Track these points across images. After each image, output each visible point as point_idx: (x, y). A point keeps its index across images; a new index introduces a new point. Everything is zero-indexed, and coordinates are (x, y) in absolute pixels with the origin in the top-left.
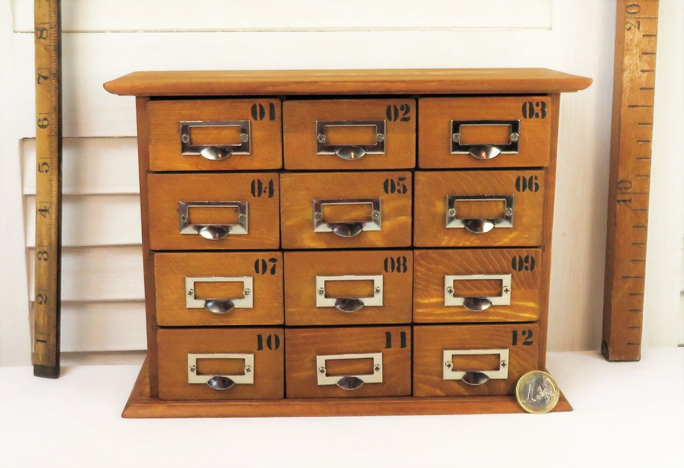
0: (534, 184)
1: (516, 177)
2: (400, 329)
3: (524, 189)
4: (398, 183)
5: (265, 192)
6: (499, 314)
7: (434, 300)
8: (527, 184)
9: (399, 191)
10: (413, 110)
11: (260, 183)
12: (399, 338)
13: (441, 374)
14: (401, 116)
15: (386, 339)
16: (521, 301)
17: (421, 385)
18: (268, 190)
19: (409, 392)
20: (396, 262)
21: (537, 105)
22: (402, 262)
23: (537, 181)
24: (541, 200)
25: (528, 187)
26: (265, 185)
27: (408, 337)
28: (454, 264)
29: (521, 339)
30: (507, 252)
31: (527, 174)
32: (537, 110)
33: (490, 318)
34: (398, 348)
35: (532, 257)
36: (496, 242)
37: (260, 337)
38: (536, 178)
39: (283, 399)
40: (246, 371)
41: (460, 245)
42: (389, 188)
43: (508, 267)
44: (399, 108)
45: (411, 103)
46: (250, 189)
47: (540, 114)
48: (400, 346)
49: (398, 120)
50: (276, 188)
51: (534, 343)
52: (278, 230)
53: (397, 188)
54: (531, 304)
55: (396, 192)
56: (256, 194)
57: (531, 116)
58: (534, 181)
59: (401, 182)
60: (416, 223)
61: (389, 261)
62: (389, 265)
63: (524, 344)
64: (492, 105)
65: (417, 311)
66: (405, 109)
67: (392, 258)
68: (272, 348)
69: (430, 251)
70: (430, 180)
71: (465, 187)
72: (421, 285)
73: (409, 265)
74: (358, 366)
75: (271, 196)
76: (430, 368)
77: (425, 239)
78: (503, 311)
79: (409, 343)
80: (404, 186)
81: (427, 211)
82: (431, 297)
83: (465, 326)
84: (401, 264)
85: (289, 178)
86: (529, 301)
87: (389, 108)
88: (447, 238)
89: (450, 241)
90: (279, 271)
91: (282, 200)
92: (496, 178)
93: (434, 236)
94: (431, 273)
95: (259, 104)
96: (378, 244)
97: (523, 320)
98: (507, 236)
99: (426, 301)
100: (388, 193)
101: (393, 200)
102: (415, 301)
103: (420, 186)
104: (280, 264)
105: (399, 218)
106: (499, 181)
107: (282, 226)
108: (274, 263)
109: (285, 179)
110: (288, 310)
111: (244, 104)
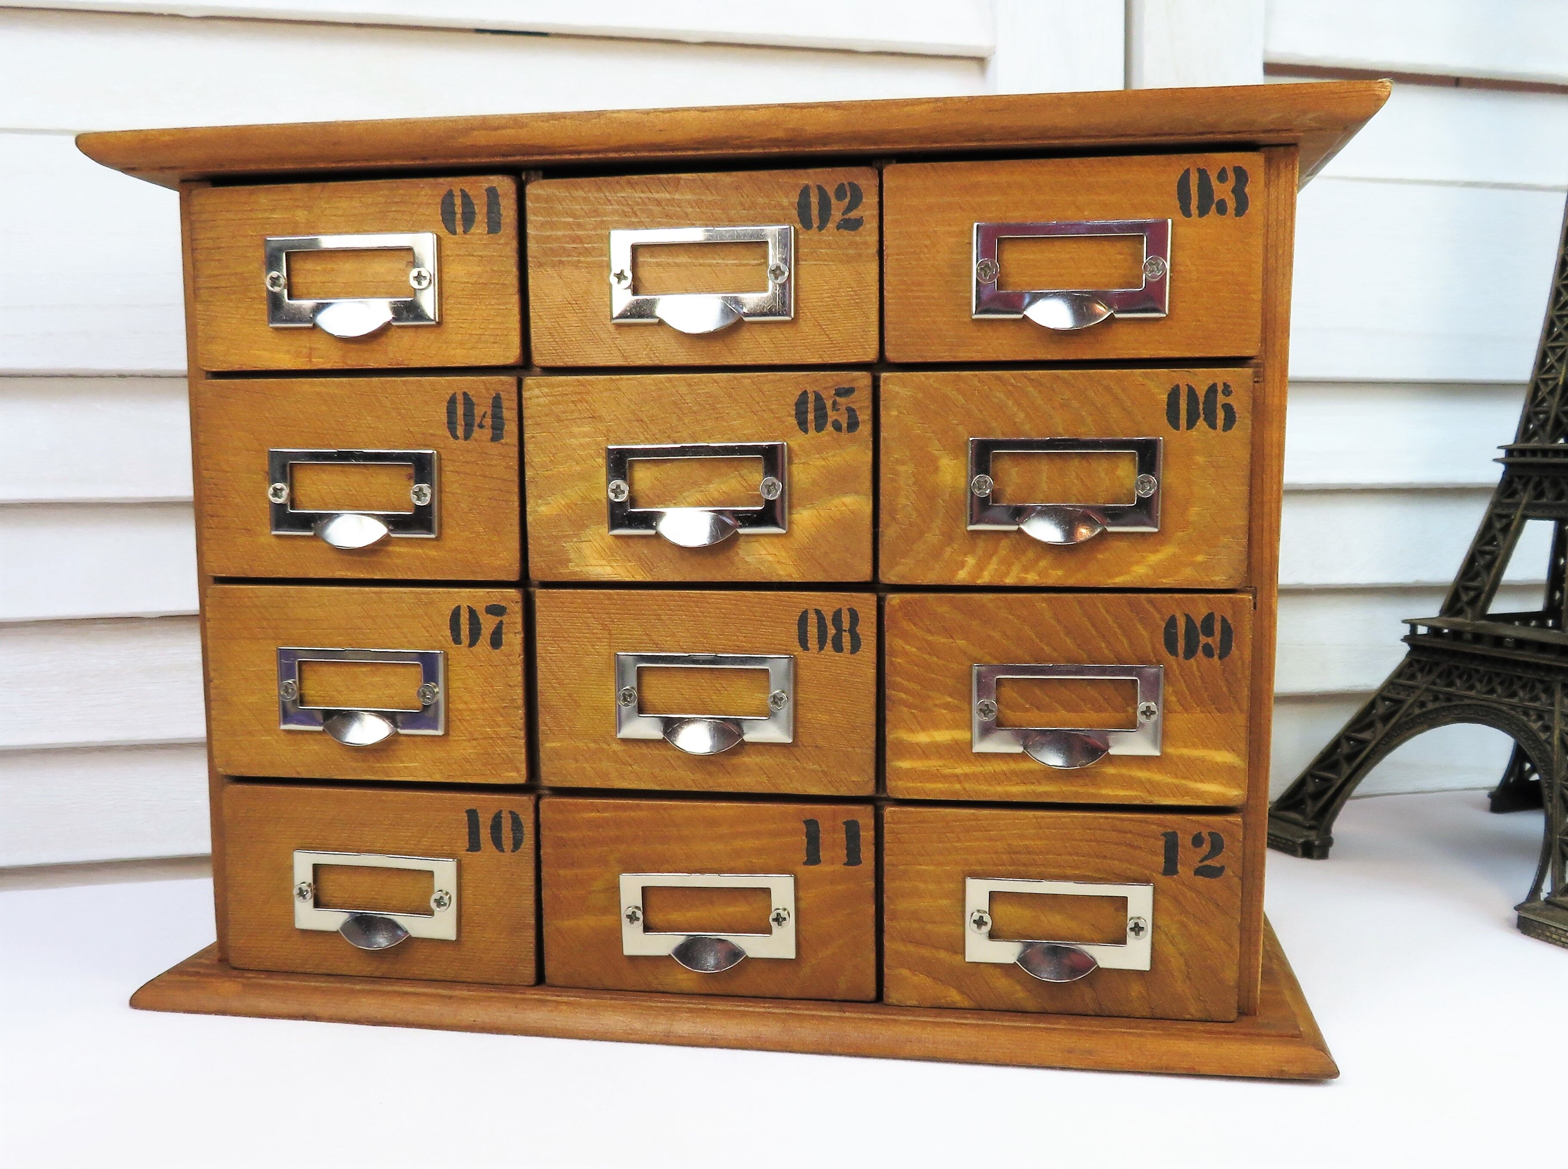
0: (1219, 406)
1: (1169, 387)
2: (844, 813)
3: (1191, 424)
4: (835, 403)
5: (481, 426)
6: (1129, 783)
7: (942, 736)
8: (1201, 406)
9: (837, 427)
10: (870, 199)
11: (469, 403)
12: (841, 836)
13: (958, 946)
14: (837, 214)
15: (804, 838)
16: (1194, 746)
17: (905, 972)
18: (488, 421)
19: (872, 994)
20: (829, 622)
21: (1222, 178)
22: (846, 625)
23: (1229, 400)
24: (1243, 454)
25: (1202, 416)
26: (482, 408)
27: (867, 835)
28: (997, 635)
29: (1189, 857)
30: (1151, 602)
31: (1201, 379)
32: (1223, 191)
33: (1104, 792)
34: (839, 867)
35: (1224, 620)
36: (1111, 576)
37: (472, 815)
38: (1227, 391)
39: (534, 986)
40: (434, 906)
41: (1009, 581)
42: (811, 416)
43: (1154, 649)
44: (831, 193)
45: (864, 178)
46: (444, 418)
47: (1231, 204)
48: (846, 860)
49: (831, 225)
50: (509, 414)
51: (1229, 872)
52: (516, 529)
53: (832, 415)
54: (1225, 757)
55: (829, 428)
56: (460, 432)
57: (1203, 211)
58: (1221, 399)
59: (842, 401)
60: (884, 516)
61: (812, 619)
62: (813, 631)
63: (1199, 872)
64: (1090, 179)
65: (898, 764)
66: (848, 194)
67: (818, 612)
68: (504, 847)
69: (931, 596)
70: (920, 395)
71: (1022, 415)
72: (907, 691)
73: (867, 631)
74: (731, 910)
75: (496, 437)
76: (929, 927)
77: (909, 561)
78: (1142, 774)
79: (867, 853)
80: (851, 411)
81: (915, 484)
82: (937, 726)
83: (1030, 814)
84: (845, 631)
85: (546, 390)
86: (1217, 748)
87: (805, 193)
88: (971, 561)
89: (980, 567)
90: (514, 639)
91: (529, 447)
92: (1108, 389)
93: (936, 554)
94: (935, 659)
95: (461, 190)
96: (782, 573)
97: (1200, 803)
98: (1144, 557)
99: (922, 738)
100: (806, 431)
101: (820, 449)
102: (892, 735)
103: (894, 413)
104: (515, 619)
105: (837, 501)
106: (1116, 398)
107: (530, 519)
108: (499, 618)
109: (536, 392)
110: (547, 745)
111: (423, 193)
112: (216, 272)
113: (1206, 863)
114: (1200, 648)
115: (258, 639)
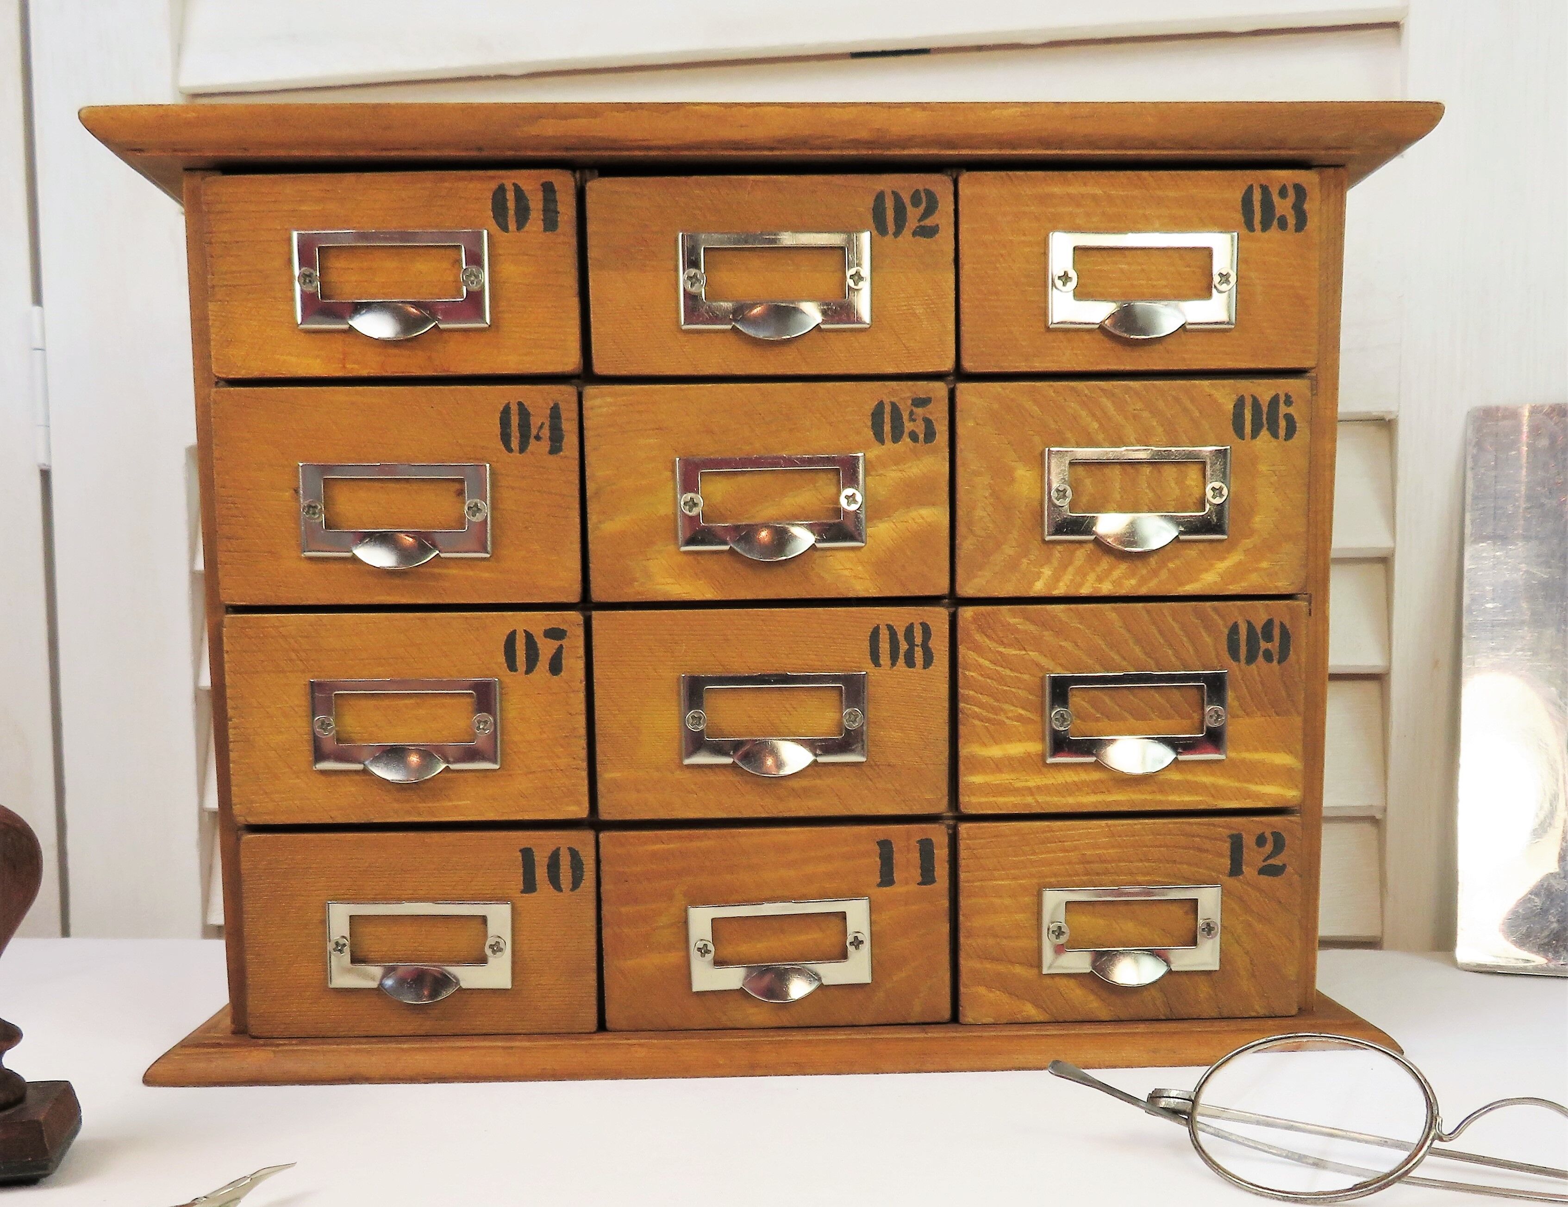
0: (1281, 415)
1: (1235, 399)
2: (918, 830)
3: (1255, 434)
4: (911, 413)
5: (538, 438)
6: (1193, 788)
7: (1015, 749)
8: (1265, 417)
9: (914, 437)
10: (946, 205)
11: (524, 413)
12: (915, 856)
13: (1036, 958)
14: (912, 223)
15: (878, 859)
16: (1256, 750)
17: (982, 990)
18: (546, 433)
19: (947, 1014)
20: (901, 637)
21: (1283, 193)
22: (918, 640)
23: (1291, 410)
24: (1302, 462)
25: (1265, 428)
26: (539, 419)
27: (941, 853)
28: (1069, 646)
29: (1254, 857)
30: (1215, 609)
31: (1265, 390)
32: (1283, 207)
33: (1168, 797)
34: (913, 887)
35: (1282, 625)
36: (1181, 584)
37: (527, 854)
38: (1288, 401)
39: (594, 1033)
40: (488, 952)
41: (1085, 591)
42: (887, 428)
43: (1218, 655)
44: (907, 200)
45: (940, 184)
46: (497, 430)
47: (1291, 221)
48: (920, 879)
49: (907, 232)
50: (569, 427)
51: (1289, 869)
52: (577, 546)
53: (908, 426)
54: (1283, 759)
55: (906, 439)
56: (515, 444)
57: (1266, 226)
58: (1283, 409)
59: (919, 411)
60: (961, 529)
61: (884, 635)
62: (884, 646)
63: (1262, 871)
64: (1159, 193)
65: (969, 779)
66: (924, 199)
67: (890, 628)
68: (562, 886)
69: (1006, 608)
70: (996, 406)
71: (1096, 425)
72: (981, 705)
73: (940, 646)
74: (803, 938)
75: (556, 447)
76: (1005, 942)
77: (987, 574)
78: (1206, 779)
79: (942, 871)
80: (928, 423)
81: (991, 495)
82: (1009, 739)
83: (1103, 823)
84: (917, 646)
85: (609, 400)
86: (1276, 750)
87: (880, 198)
88: (1047, 572)
89: (1056, 578)
90: (574, 664)
91: (591, 460)
92: (1177, 400)
93: (1013, 565)
94: (1008, 672)
95: (514, 184)
96: (858, 587)
97: (1260, 805)
98: (1212, 565)
99: (995, 751)
100: (882, 442)
101: (898, 460)
102: (965, 751)
103: (971, 424)
104: (575, 643)
105: (914, 514)
106: (1185, 410)
107: (590, 537)
108: (559, 643)
109: (598, 402)
110: (606, 775)
111: (471, 186)
112: (234, 268)
113: (1270, 862)
114: (1261, 653)
115: (283, 672)
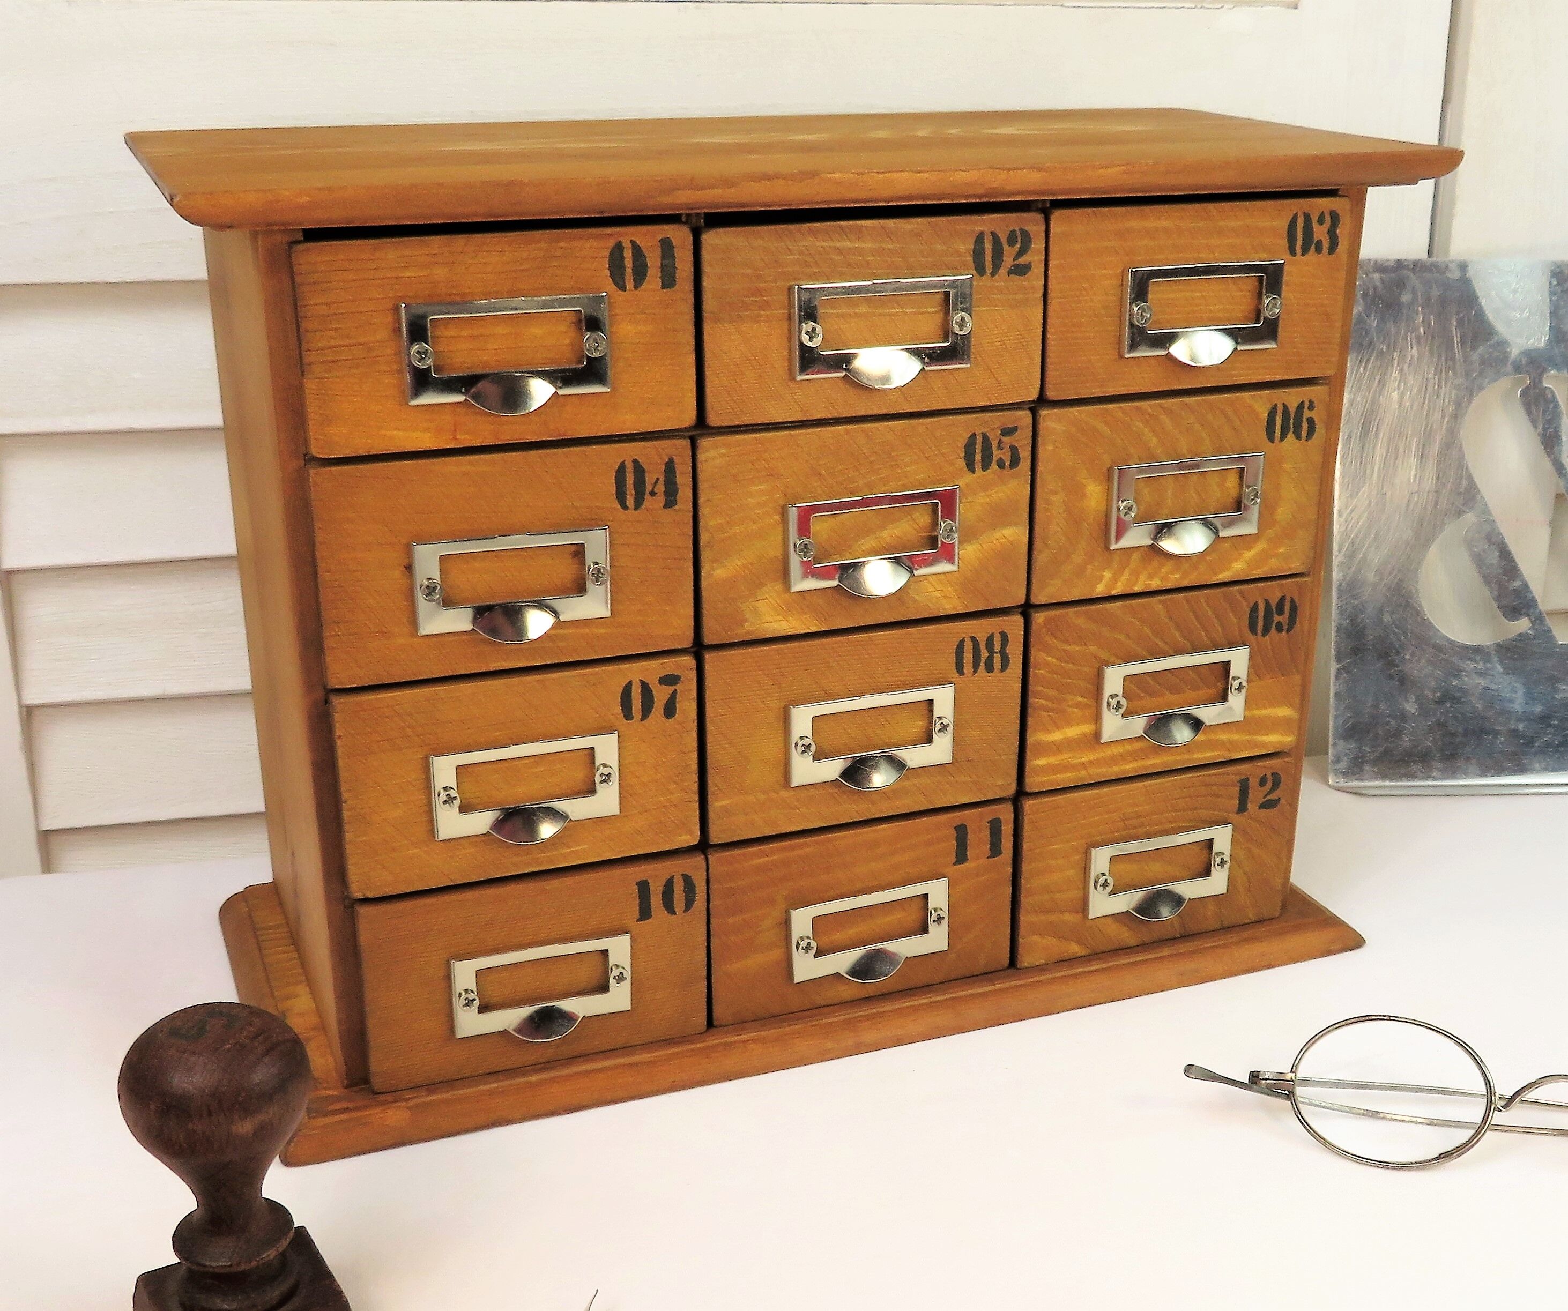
0: (1304, 419)
1: (1269, 407)
2: (988, 813)
3: (1283, 436)
4: (1000, 442)
5: (653, 493)
6: (1215, 745)
7: (1073, 732)
8: (1291, 421)
9: (1001, 464)
10: (1038, 245)
11: (639, 470)
12: (986, 834)
13: (1083, 905)
14: (1008, 261)
15: (955, 842)
16: (1264, 707)
17: (1036, 938)
18: (660, 488)
19: (1006, 963)
20: (982, 647)
21: (1321, 221)
22: (997, 648)
23: (1312, 414)
24: (1317, 460)
25: (1292, 430)
26: (654, 474)
27: (1007, 829)
28: (1122, 637)
29: (1256, 795)
30: (1240, 592)
31: (1292, 398)
32: (1320, 232)
33: (1195, 756)
34: (983, 861)
35: (1292, 601)
36: (1215, 574)
37: (643, 887)
38: (1311, 406)
39: (705, 1032)
40: (611, 982)
41: (1137, 589)
42: (978, 457)
43: (1240, 631)
44: (1004, 240)
45: (1032, 223)
46: (612, 487)
47: (1326, 245)
48: (989, 853)
49: (1003, 271)
50: (683, 480)
51: (1283, 801)
52: (690, 594)
53: (997, 454)
54: (1284, 712)
55: (994, 466)
56: (630, 501)
57: (1305, 250)
58: (1307, 414)
59: (1006, 439)
60: (1038, 544)
61: (968, 646)
62: (968, 656)
63: (1263, 806)
64: (1221, 223)
65: (1036, 762)
66: (1019, 240)
67: (973, 640)
68: (676, 910)
69: (1071, 611)
70: (1073, 430)
71: (1155, 440)
72: (1047, 698)
73: (1015, 651)
74: (888, 919)
75: (670, 503)
76: (1057, 896)
77: (1057, 582)
78: (1224, 737)
79: (1007, 844)
80: (1014, 450)
81: (1064, 511)
82: (1069, 723)
83: (1139, 784)
84: (997, 652)
85: (723, 451)
86: (1279, 705)
87: (980, 239)
88: (1107, 575)
89: (1115, 580)
90: (686, 707)
91: (704, 511)
92: (1223, 412)
93: (1080, 572)
94: (1071, 665)
95: (631, 241)
96: (947, 606)
97: (1265, 751)
98: (1240, 555)
99: (1057, 736)
100: (973, 471)
101: (985, 487)
102: (1031, 739)
103: (1050, 448)
104: (688, 687)
105: (998, 534)
106: (1229, 420)
107: (704, 584)
108: (672, 688)
109: (712, 453)
110: (716, 804)
111: (587, 245)
112: (333, 343)
113: (1269, 797)
114: (1274, 626)
115: (401, 749)
